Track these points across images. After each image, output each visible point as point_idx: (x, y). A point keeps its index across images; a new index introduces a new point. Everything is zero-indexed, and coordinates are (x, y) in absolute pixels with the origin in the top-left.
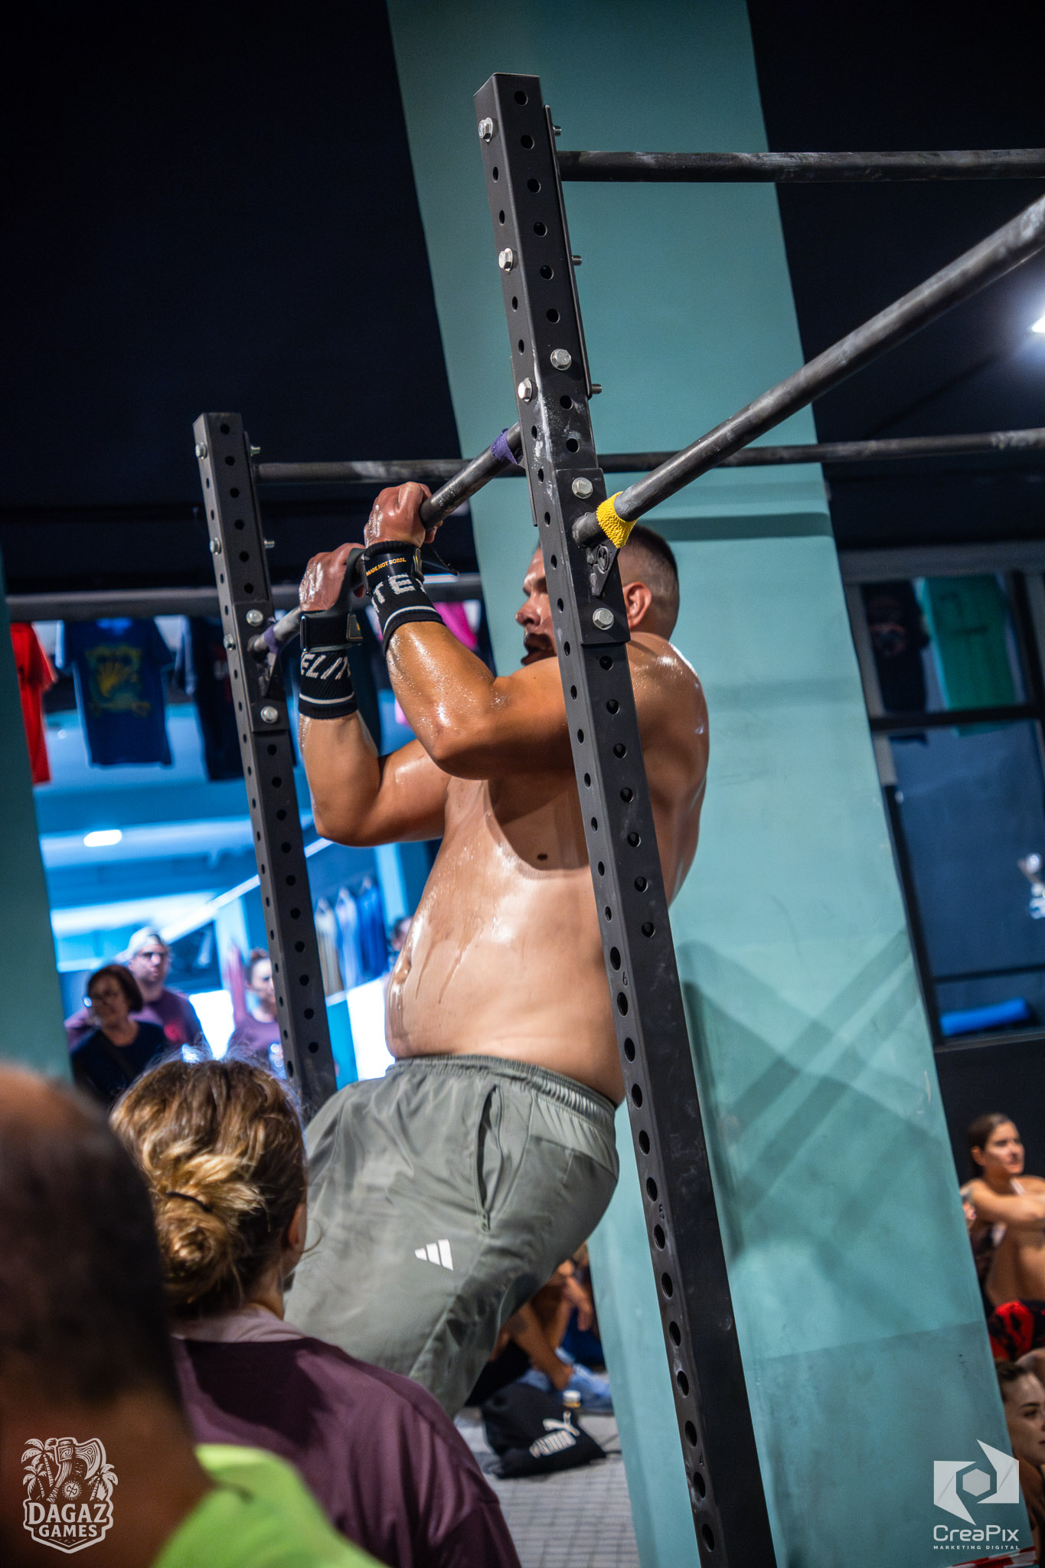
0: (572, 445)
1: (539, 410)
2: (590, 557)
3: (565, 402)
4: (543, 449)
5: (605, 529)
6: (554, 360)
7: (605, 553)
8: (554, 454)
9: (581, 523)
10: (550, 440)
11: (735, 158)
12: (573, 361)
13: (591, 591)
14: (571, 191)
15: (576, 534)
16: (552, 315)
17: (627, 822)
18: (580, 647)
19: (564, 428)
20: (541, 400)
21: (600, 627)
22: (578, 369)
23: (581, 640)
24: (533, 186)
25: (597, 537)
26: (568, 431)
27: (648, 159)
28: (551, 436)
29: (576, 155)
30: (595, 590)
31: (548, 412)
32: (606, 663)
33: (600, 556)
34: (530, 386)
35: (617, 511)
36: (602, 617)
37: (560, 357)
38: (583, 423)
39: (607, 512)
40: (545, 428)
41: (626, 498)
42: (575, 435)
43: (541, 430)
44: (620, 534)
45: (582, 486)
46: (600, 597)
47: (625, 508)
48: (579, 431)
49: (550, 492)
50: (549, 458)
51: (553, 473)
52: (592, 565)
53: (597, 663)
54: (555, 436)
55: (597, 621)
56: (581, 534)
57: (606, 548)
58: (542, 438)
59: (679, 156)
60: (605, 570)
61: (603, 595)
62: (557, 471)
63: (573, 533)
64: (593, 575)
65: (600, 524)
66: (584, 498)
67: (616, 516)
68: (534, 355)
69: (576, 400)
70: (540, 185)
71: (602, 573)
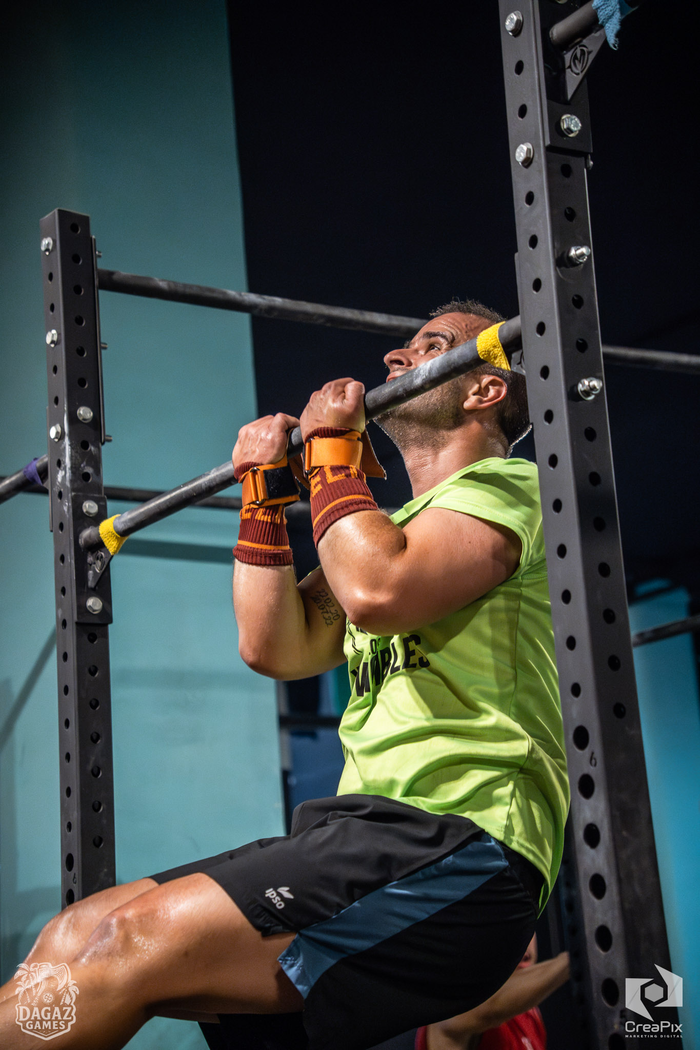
0: (86, 476)
1: (65, 448)
2: (90, 559)
3: (85, 445)
4: (64, 477)
5: (105, 540)
6: (80, 414)
7: (102, 557)
8: (72, 481)
9: (86, 533)
10: (70, 471)
11: (225, 293)
12: (94, 416)
13: (87, 584)
14: (106, 298)
15: (81, 542)
16: (82, 382)
17: (92, 760)
18: (74, 625)
19: (82, 463)
20: (67, 441)
21: (91, 611)
22: (97, 423)
23: (75, 619)
24: (78, 290)
25: (98, 545)
26: (84, 467)
27: (163, 285)
28: (72, 468)
29: (111, 273)
30: (91, 583)
31: (71, 452)
32: (92, 638)
33: (98, 559)
34: (60, 430)
35: (115, 528)
36: (95, 604)
37: (85, 413)
38: (96, 463)
39: (107, 528)
40: (67, 461)
41: (123, 519)
42: (89, 470)
43: (65, 463)
44: (115, 545)
45: (90, 507)
46: (94, 589)
47: (121, 527)
48: (93, 467)
49: (65, 509)
50: (68, 484)
51: (70, 495)
52: (91, 565)
53: (85, 638)
54: (75, 468)
55: (90, 606)
56: (86, 541)
57: (103, 554)
58: (65, 469)
59: (185, 286)
60: (101, 569)
61: (97, 588)
62: (73, 494)
63: (80, 540)
64: (91, 572)
65: (101, 536)
66: (91, 516)
67: (114, 532)
68: (65, 408)
69: (93, 445)
70: (83, 290)
71: (98, 571)
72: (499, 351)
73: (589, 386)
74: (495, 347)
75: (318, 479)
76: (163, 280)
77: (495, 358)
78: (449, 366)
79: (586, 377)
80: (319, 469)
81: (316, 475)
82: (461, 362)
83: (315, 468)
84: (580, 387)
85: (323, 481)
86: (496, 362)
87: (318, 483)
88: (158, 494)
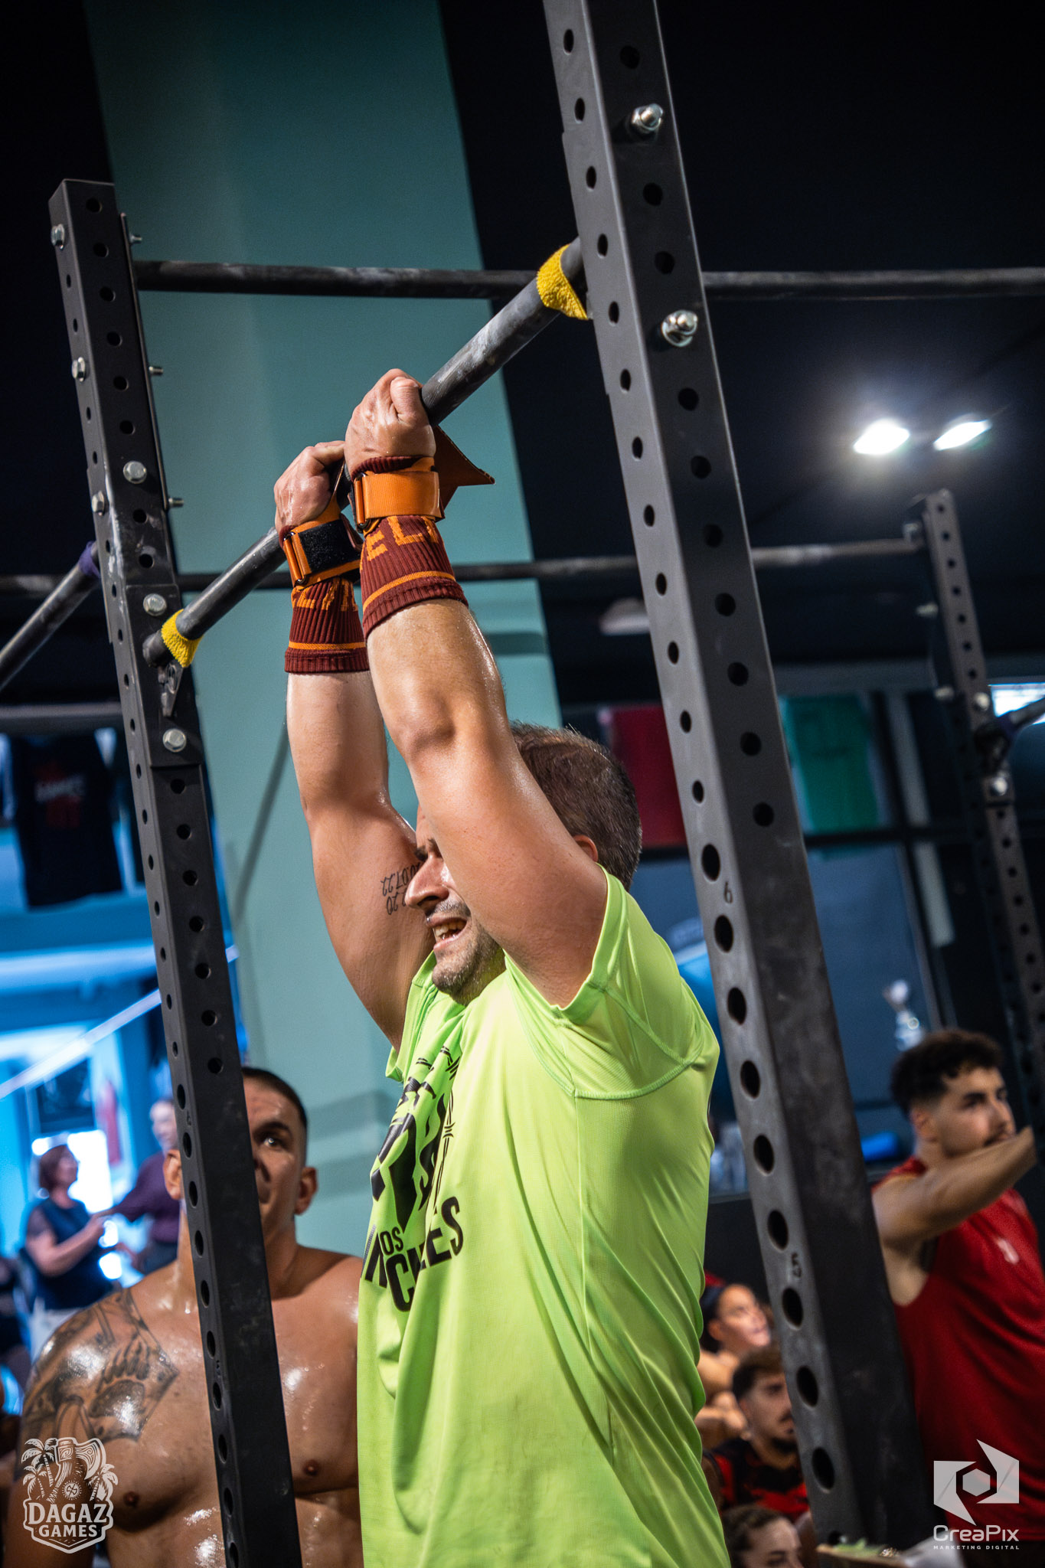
0: (146, 560)
1: (111, 524)
2: (162, 676)
3: (139, 516)
4: (115, 565)
5: (170, 647)
6: (127, 473)
7: (174, 672)
8: (127, 569)
9: (150, 642)
10: (121, 555)
11: (330, 273)
12: (148, 473)
13: (162, 712)
14: (149, 302)
15: (146, 653)
16: (126, 427)
17: (195, 953)
18: (150, 771)
19: (138, 542)
20: (112, 513)
21: (171, 749)
22: (154, 484)
23: (150, 763)
24: (106, 294)
25: (164, 657)
26: (142, 546)
27: (237, 271)
28: (123, 551)
29: (156, 265)
30: (166, 711)
31: (120, 527)
32: (177, 787)
33: (170, 675)
34: (102, 499)
35: (178, 628)
36: (173, 738)
37: (134, 470)
38: (164, 539)
39: (170, 631)
40: (116, 542)
41: (185, 616)
42: (150, 551)
43: (113, 545)
44: (184, 653)
45: (153, 602)
46: (172, 718)
47: (185, 627)
48: (153, 545)
49: (121, 609)
50: (121, 574)
51: (123, 589)
52: (164, 684)
53: (168, 787)
54: (127, 551)
55: (167, 743)
56: (151, 652)
57: (174, 666)
58: (114, 554)
59: (270, 269)
60: (175, 689)
61: (176, 715)
62: (127, 587)
63: (144, 651)
64: (164, 695)
65: (166, 642)
66: (157, 615)
67: (178, 634)
68: (106, 467)
69: (152, 515)
70: (114, 294)
71: (172, 692)
72: (566, 291)
73: (677, 324)
74: (559, 285)
75: (379, 536)
76: (235, 265)
77: (565, 302)
79: (671, 312)
80: (378, 521)
81: (374, 530)
82: (523, 317)
83: (373, 520)
84: (665, 328)
85: (389, 539)
86: (567, 308)
87: (380, 542)
88: (215, 576)
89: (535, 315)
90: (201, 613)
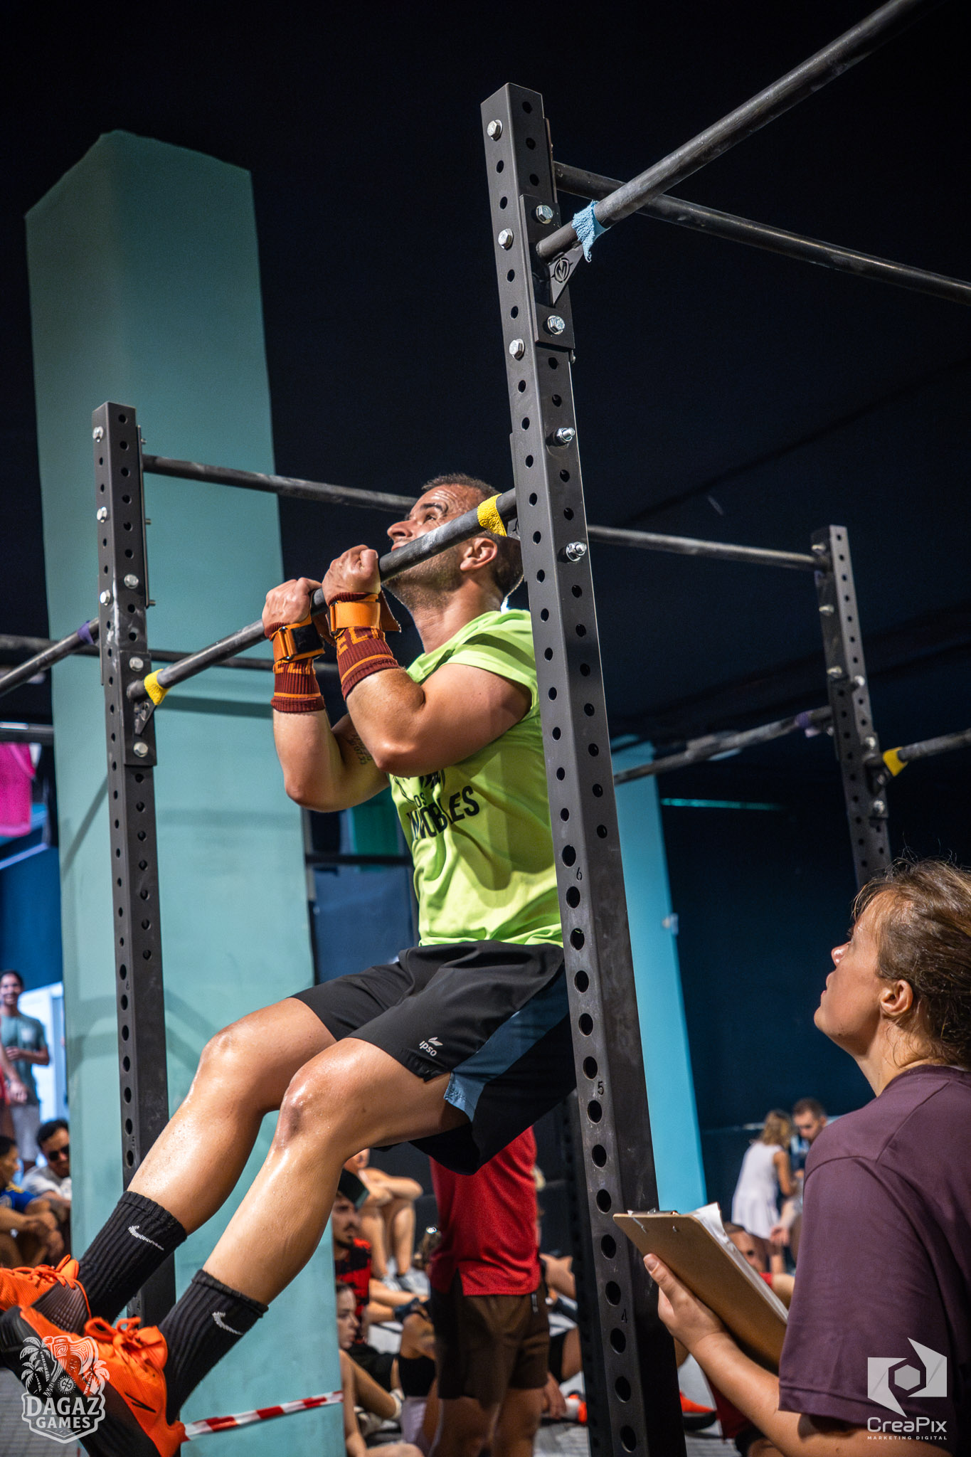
0: (133, 636)
1: (113, 612)
2: (137, 709)
3: (131, 608)
4: (113, 637)
5: (149, 692)
6: (127, 581)
7: (147, 707)
8: (120, 640)
9: (133, 686)
10: (118, 632)
11: (255, 476)
12: (139, 584)
13: (134, 731)
14: (149, 479)
15: (129, 693)
16: (129, 553)
17: (141, 883)
18: (123, 766)
19: (130, 623)
20: (115, 605)
21: (138, 755)
22: (142, 589)
23: (124, 762)
24: (125, 472)
25: (143, 697)
26: (131, 627)
27: (200, 468)
28: (120, 629)
29: (154, 458)
30: (138, 730)
31: (120, 614)
32: (139, 778)
33: (143, 709)
34: (109, 595)
35: (159, 681)
36: (141, 748)
37: (131, 580)
38: (141, 624)
39: (151, 682)
40: (116, 623)
41: (165, 673)
42: (135, 630)
43: (113, 624)
44: (158, 696)
45: (136, 663)
46: (140, 736)
47: (164, 680)
48: (138, 628)
49: (114, 665)
50: (117, 643)
51: (118, 652)
52: (137, 714)
53: (133, 778)
54: (123, 629)
55: (137, 751)
56: (132, 693)
57: (148, 704)
58: (114, 629)
59: (219, 469)
60: (146, 718)
61: (143, 734)
62: (121, 651)
63: (127, 692)
64: (137, 720)
65: (146, 688)
66: (137, 671)
67: (158, 684)
68: (114, 576)
69: (138, 608)
70: (129, 472)
71: (143, 719)
72: (497, 519)
73: (575, 548)
74: (493, 516)
75: (343, 639)
76: (199, 464)
77: (494, 525)
78: (453, 533)
79: (573, 542)
80: (343, 630)
81: (341, 636)
82: (463, 529)
83: (340, 629)
84: (568, 550)
86: (494, 529)
87: (344, 643)
89: (471, 529)
90: (178, 674)
